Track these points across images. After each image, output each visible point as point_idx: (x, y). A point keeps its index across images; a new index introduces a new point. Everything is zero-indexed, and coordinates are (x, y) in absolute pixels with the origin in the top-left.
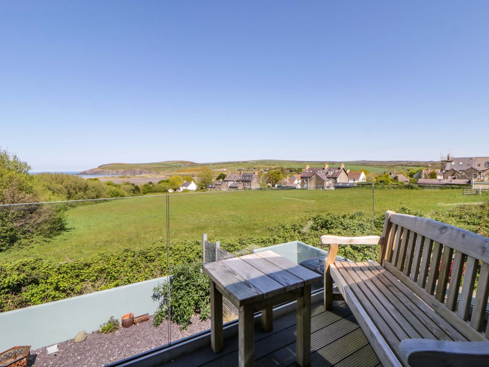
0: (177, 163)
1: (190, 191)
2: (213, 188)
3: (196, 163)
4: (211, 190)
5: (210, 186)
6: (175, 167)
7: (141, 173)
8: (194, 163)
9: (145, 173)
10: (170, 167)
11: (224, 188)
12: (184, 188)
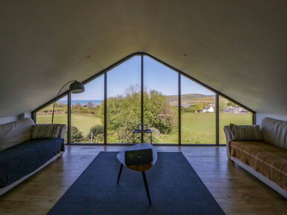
0: (192, 95)
1: (211, 112)
2: (228, 111)
3: (205, 95)
4: (226, 113)
5: (225, 110)
6: (192, 97)
7: (172, 101)
8: (203, 95)
9: (175, 101)
10: (189, 98)
11: (236, 112)
12: (206, 110)
